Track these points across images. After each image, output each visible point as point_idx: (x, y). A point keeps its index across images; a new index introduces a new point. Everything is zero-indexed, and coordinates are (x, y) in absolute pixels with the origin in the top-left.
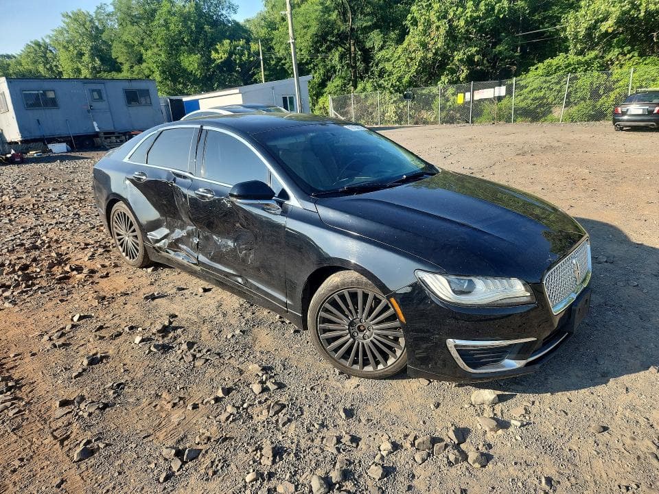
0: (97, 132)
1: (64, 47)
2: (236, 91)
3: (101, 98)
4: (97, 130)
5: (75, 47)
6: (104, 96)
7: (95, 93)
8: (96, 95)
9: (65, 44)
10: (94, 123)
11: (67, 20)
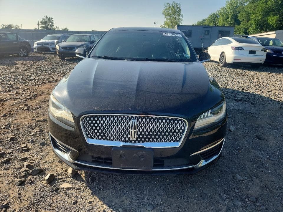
0: (202, 48)
1: (222, 15)
2: (274, 32)
3: (208, 34)
4: (202, 47)
5: (226, 15)
6: (210, 33)
7: (206, 32)
8: (207, 33)
9: (223, 14)
10: (202, 44)
11: (227, 4)
